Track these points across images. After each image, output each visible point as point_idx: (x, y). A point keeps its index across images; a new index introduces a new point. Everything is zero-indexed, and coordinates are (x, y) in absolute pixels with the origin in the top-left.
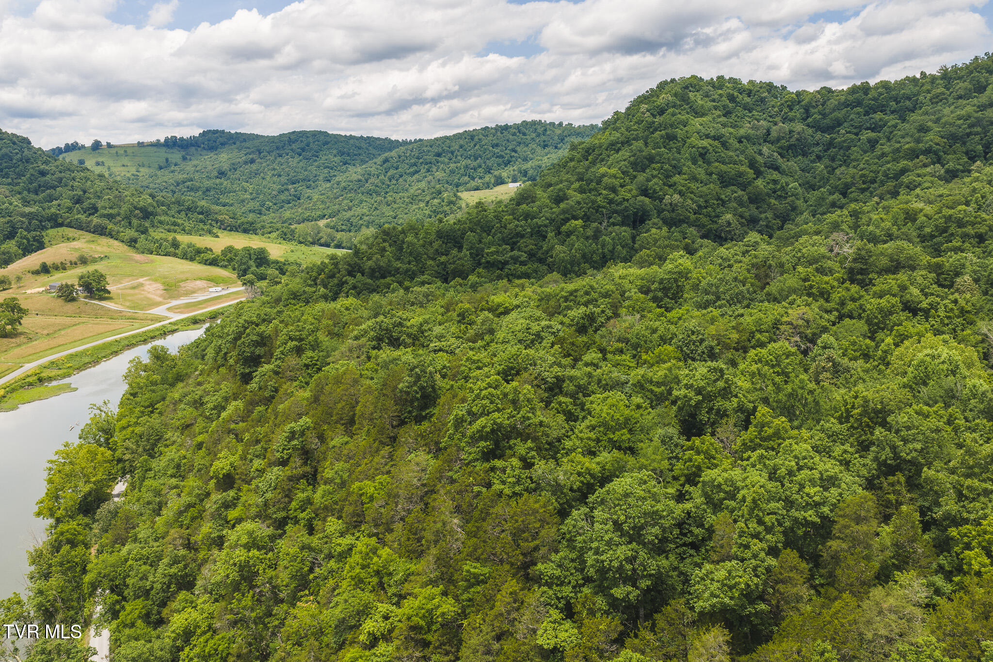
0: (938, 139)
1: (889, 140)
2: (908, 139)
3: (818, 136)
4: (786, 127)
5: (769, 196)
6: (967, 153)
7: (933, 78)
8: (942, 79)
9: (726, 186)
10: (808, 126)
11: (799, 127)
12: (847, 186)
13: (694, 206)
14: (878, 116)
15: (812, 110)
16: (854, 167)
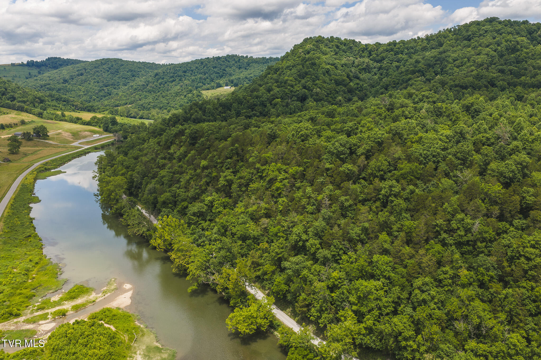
0: (423, 66)
1: (404, 66)
2: (411, 66)
3: (375, 64)
4: (362, 60)
5: (356, 90)
6: (434, 72)
7: (422, 40)
8: (426, 40)
9: (338, 85)
10: (371, 60)
11: (367, 60)
12: (387, 86)
13: (326, 93)
14: (400, 56)
15: (372, 53)
16: (390, 78)
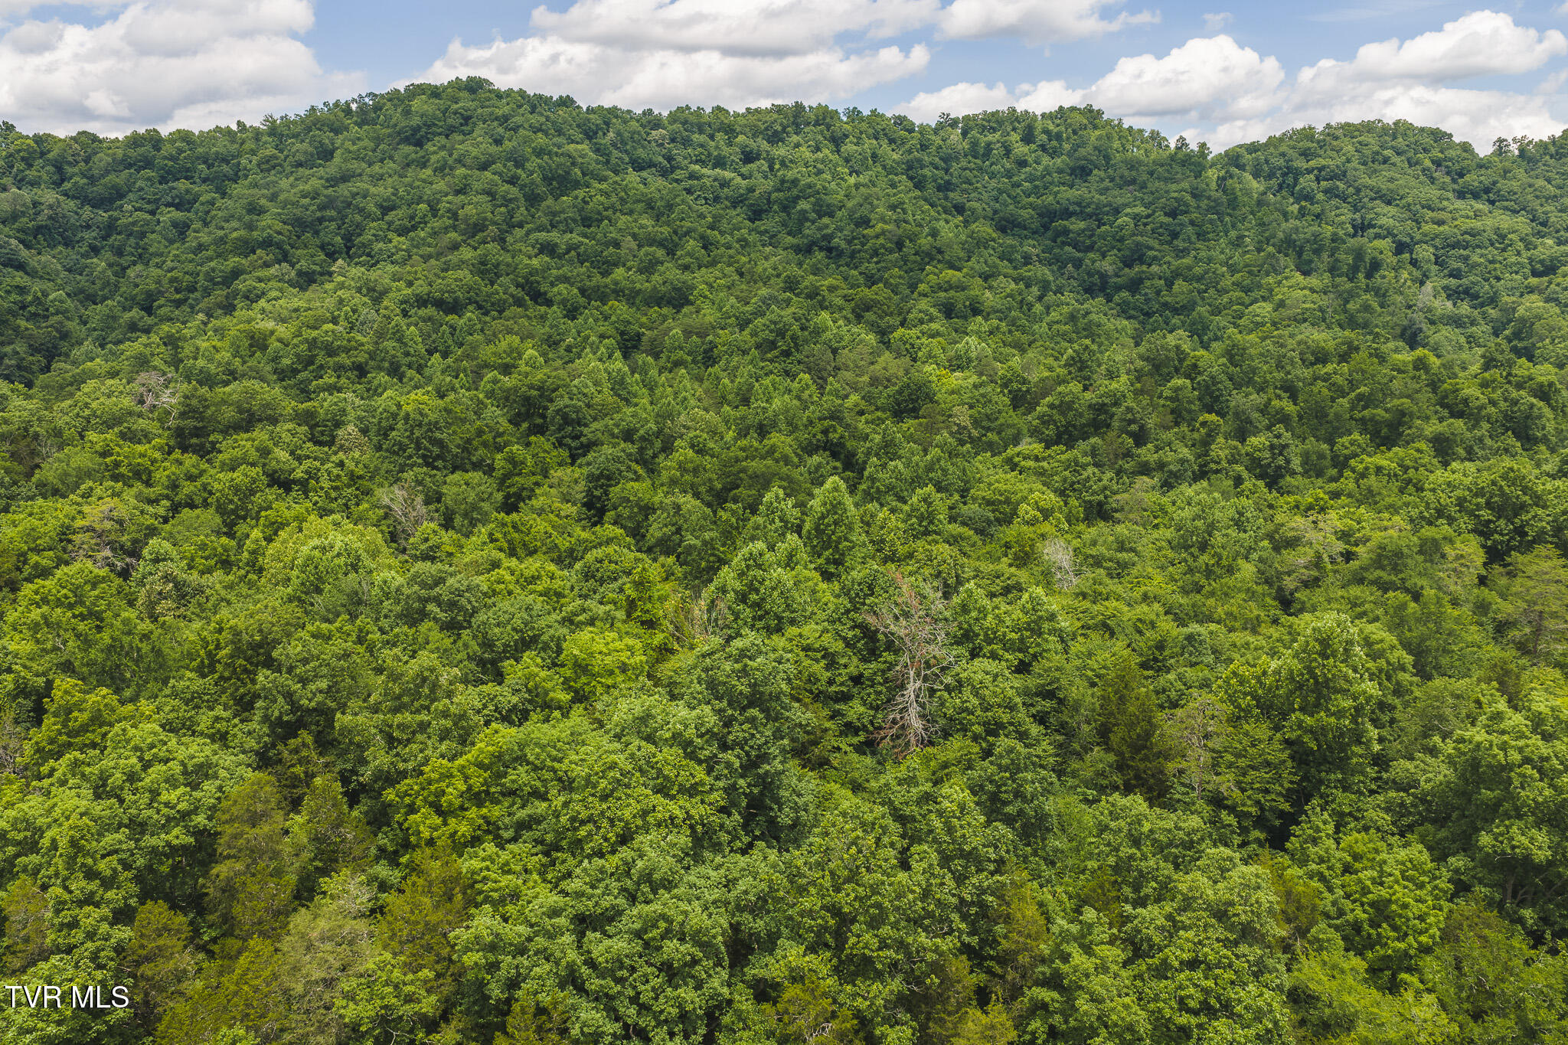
0: (279, 226)
1: (206, 224)
2: (234, 224)
3: (87, 212)
4: (26, 195)
5: (14, 314)
6: (322, 248)
7: (257, 134)
8: (270, 135)
10: (66, 195)
11: (49, 196)
12: (151, 296)
14: (182, 185)
15: (69, 170)
16: (158, 266)
